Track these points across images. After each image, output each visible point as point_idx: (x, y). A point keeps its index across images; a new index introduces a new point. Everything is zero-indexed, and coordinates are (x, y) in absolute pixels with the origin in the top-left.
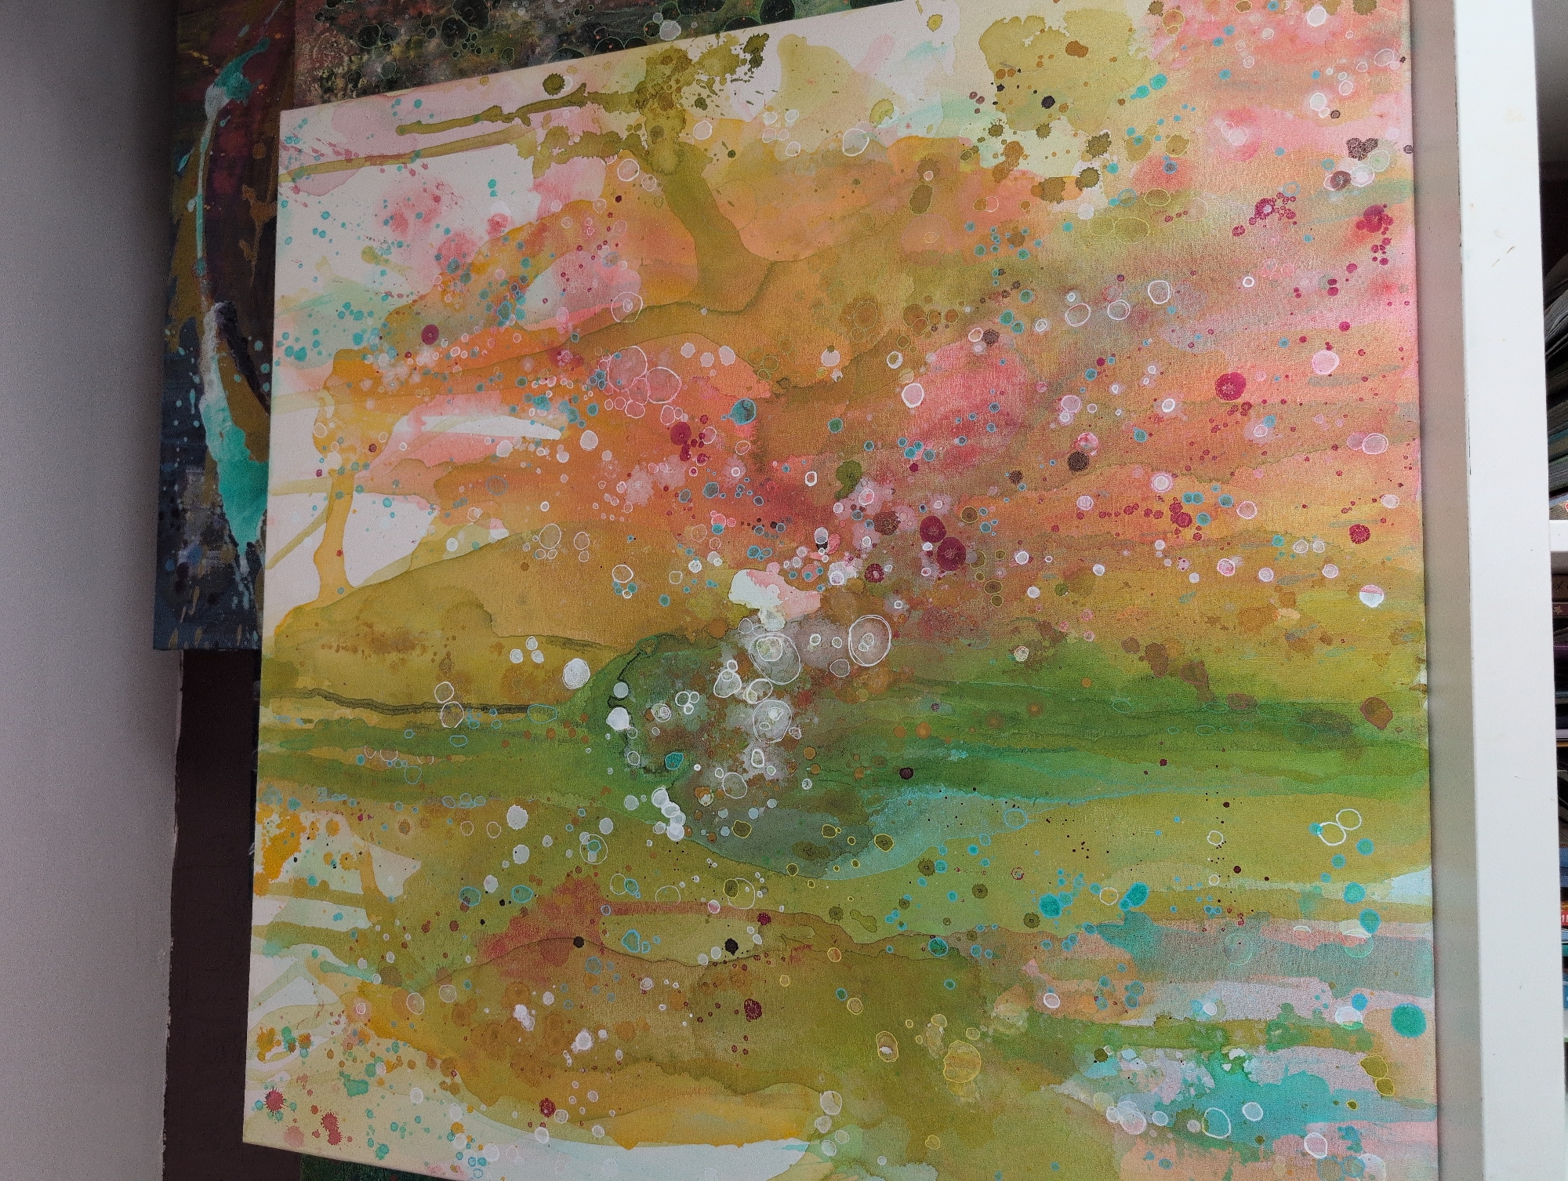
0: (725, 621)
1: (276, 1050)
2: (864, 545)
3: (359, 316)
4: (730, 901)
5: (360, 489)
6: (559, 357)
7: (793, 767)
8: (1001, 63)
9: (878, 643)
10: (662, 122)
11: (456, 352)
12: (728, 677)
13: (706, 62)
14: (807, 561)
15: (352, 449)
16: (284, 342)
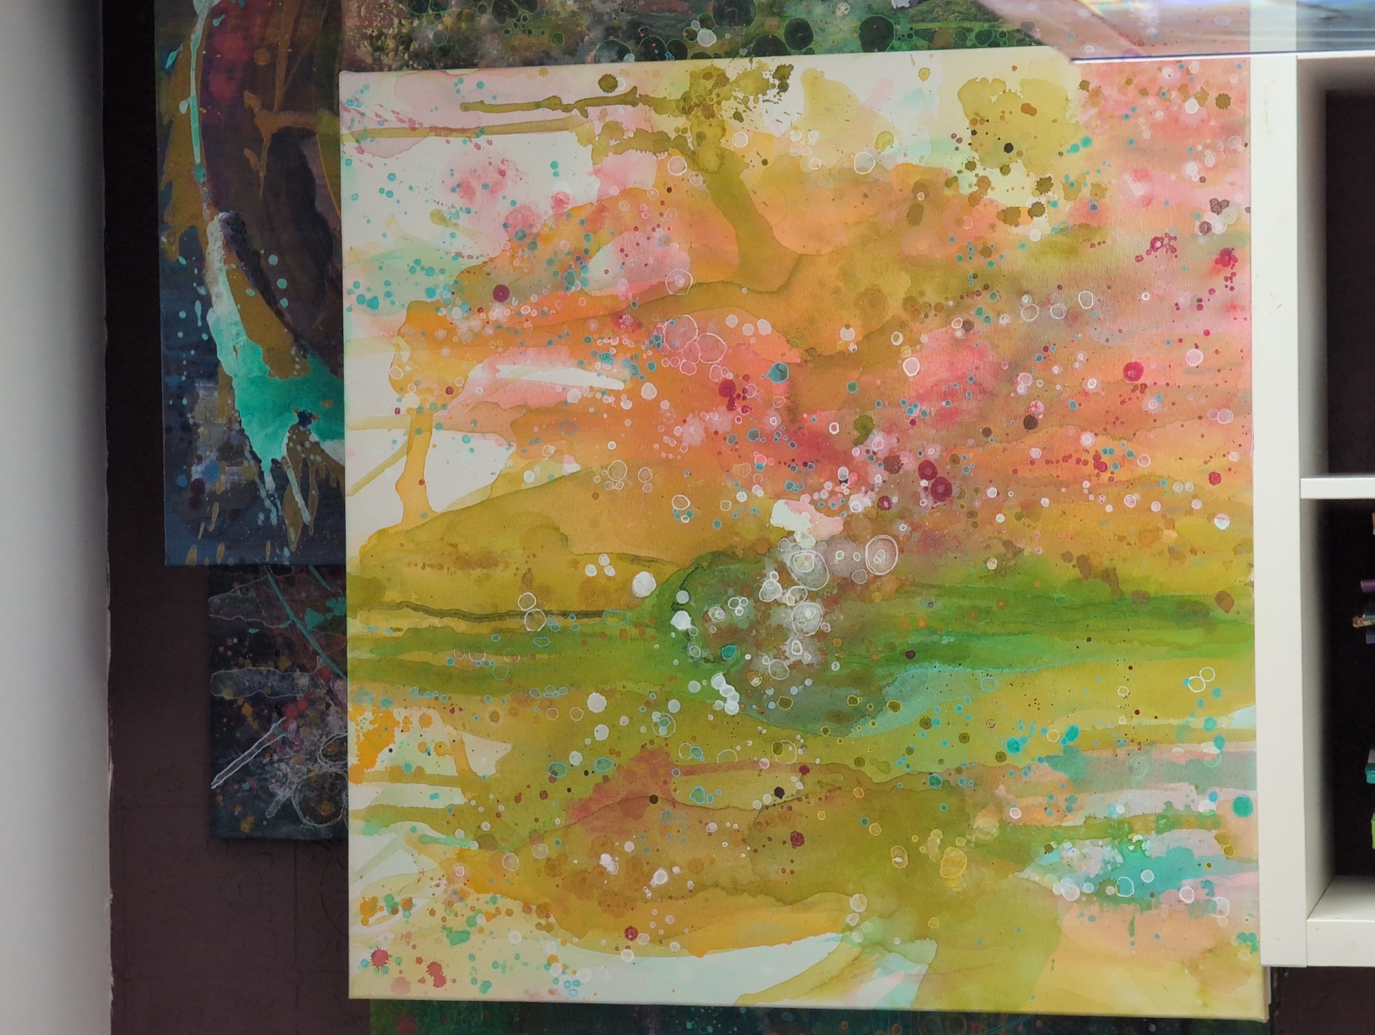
0: (768, 540)
1: (378, 915)
2: (876, 481)
3: (430, 271)
4: (777, 758)
5: (439, 427)
6: (621, 321)
7: (823, 652)
8: (976, 114)
9: (889, 557)
10: (705, 128)
11: (526, 310)
12: (771, 586)
13: (742, 83)
14: (832, 493)
15: (429, 390)
16: (355, 290)
